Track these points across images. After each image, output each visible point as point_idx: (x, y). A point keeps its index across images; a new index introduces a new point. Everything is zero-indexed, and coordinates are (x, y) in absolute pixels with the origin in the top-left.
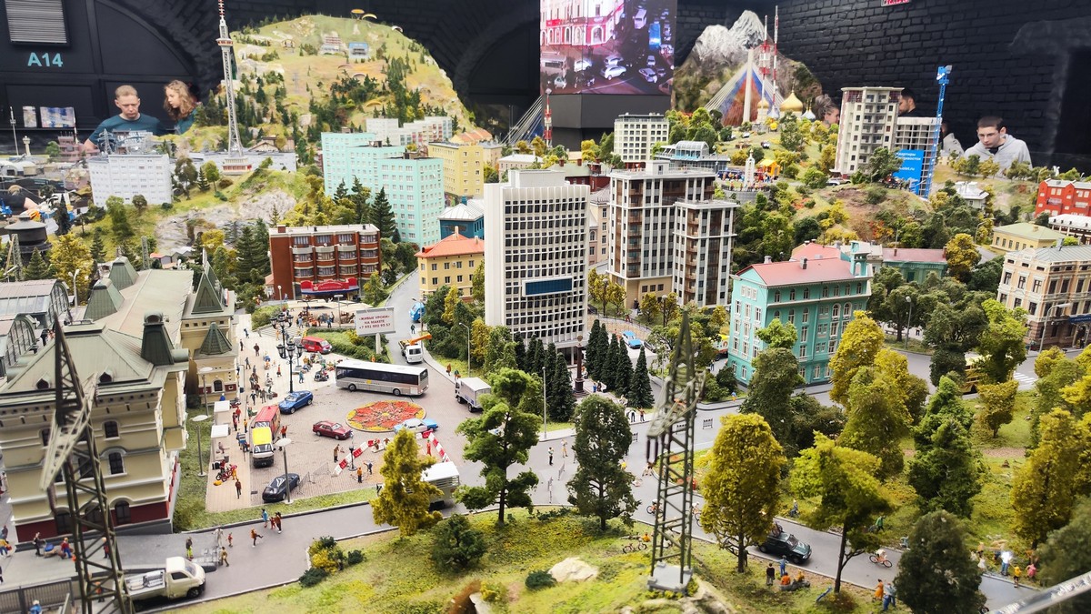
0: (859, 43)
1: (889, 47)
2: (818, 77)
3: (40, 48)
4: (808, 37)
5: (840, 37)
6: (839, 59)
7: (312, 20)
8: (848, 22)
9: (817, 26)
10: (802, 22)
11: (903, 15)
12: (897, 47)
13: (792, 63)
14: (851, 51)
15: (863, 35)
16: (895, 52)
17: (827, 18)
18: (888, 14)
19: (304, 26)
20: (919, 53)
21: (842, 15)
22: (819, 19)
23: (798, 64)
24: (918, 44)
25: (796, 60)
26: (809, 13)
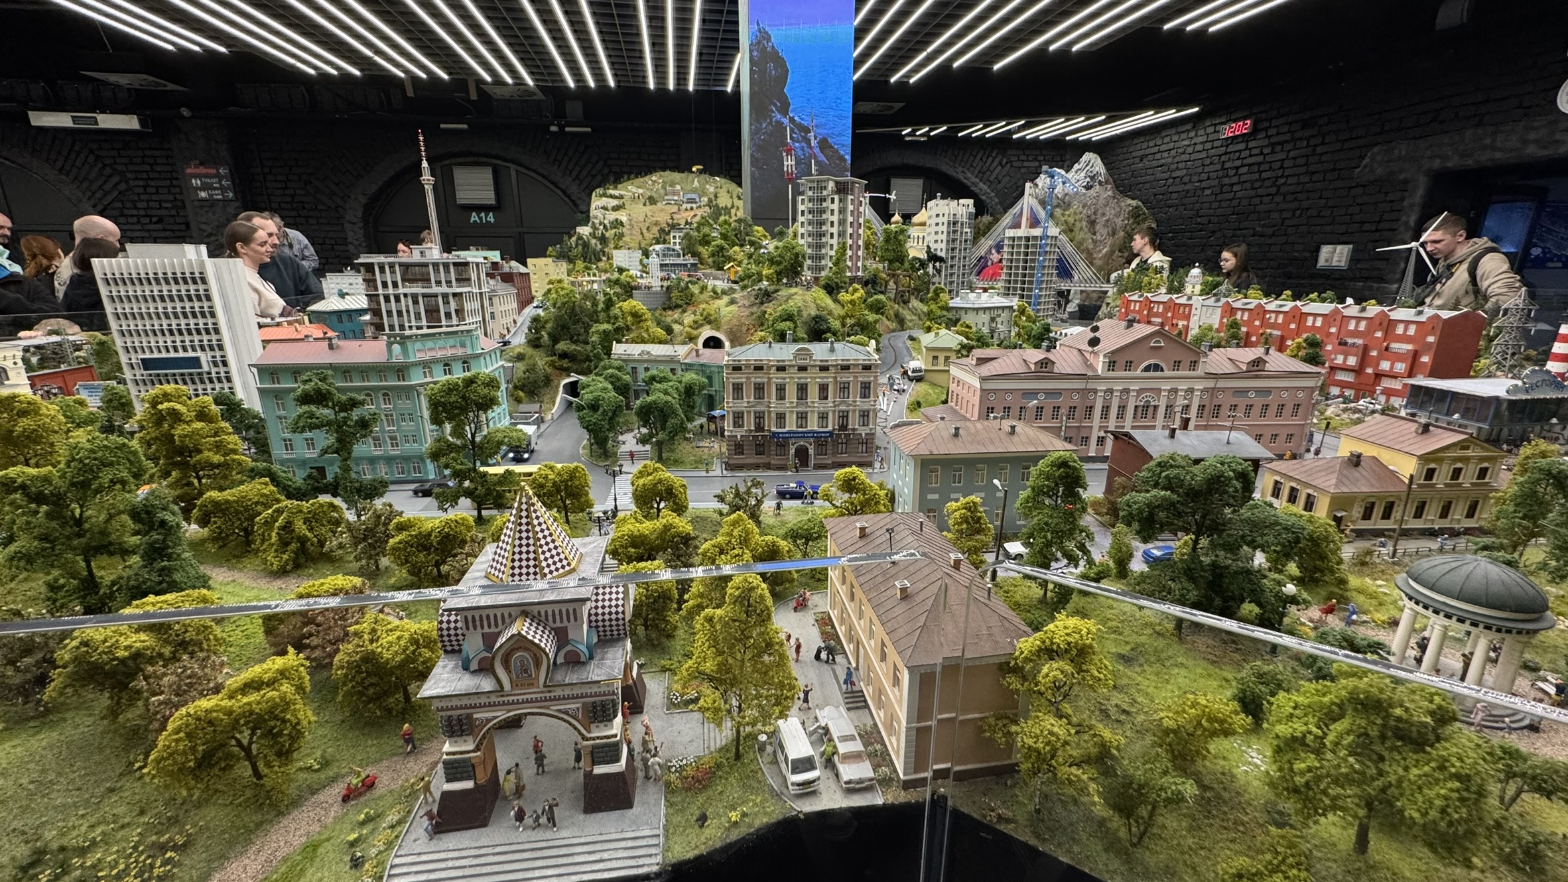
0: (1195, 178)
1: (1226, 181)
2: (1153, 214)
3: (479, 208)
4: (1146, 175)
5: (1178, 173)
6: (1174, 196)
7: (661, 177)
8: (1185, 157)
9: (1155, 163)
10: (1141, 160)
11: (1242, 146)
12: (1235, 180)
13: (1129, 201)
14: (1187, 187)
15: (1200, 170)
16: (1232, 185)
17: (1166, 155)
18: (1227, 146)
19: (654, 182)
20: (1257, 185)
21: (1180, 150)
22: (1158, 156)
23: (1134, 203)
24: (1256, 176)
25: (1133, 199)
26: (1147, 152)
